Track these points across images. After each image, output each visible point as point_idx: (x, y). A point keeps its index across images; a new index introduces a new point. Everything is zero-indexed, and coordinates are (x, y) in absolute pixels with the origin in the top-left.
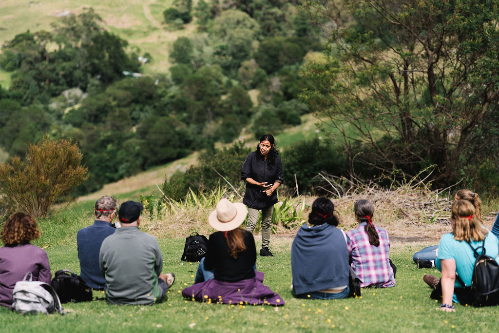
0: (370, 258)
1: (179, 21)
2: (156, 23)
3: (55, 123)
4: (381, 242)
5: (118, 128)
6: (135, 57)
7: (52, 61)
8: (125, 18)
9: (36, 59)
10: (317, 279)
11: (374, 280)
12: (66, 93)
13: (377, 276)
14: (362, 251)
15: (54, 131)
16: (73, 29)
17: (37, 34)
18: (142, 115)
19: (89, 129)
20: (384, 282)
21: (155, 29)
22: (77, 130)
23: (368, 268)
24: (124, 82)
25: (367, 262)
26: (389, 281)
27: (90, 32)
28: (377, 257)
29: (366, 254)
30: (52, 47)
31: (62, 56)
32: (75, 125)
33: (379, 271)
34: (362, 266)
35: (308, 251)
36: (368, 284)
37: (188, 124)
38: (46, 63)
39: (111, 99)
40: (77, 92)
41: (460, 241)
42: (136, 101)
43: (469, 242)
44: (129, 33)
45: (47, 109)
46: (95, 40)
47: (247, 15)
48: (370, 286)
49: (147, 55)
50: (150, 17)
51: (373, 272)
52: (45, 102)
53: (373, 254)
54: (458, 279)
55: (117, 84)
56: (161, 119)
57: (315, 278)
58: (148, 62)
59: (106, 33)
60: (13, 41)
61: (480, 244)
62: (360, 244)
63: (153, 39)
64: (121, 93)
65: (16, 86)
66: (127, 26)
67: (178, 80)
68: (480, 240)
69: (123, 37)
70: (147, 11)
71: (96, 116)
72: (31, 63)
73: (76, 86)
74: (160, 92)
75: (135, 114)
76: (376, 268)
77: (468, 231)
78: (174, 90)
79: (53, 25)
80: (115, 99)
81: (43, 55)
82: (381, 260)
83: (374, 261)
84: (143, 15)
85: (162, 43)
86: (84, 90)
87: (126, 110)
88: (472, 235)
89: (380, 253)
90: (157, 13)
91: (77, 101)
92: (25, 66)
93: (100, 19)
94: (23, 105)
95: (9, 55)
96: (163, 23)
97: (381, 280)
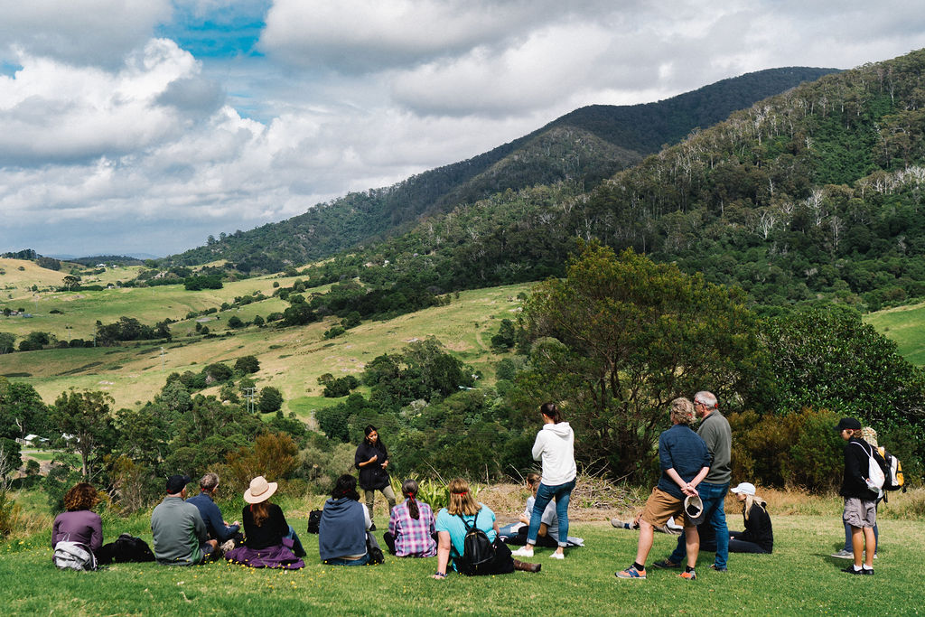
0: (411, 530)
1: (504, 345)
2: (485, 348)
3: (404, 427)
4: (421, 516)
5: (453, 432)
6: (469, 375)
7: (402, 378)
8: (461, 344)
9: (391, 376)
10: (337, 547)
11: (414, 550)
12: (413, 403)
13: (417, 546)
14: (404, 523)
15: (402, 434)
16: (419, 352)
17: (392, 356)
18: (473, 421)
19: (430, 432)
20: (423, 552)
21: (485, 352)
22: (421, 433)
23: (409, 540)
24: (458, 395)
25: (408, 533)
26: (428, 552)
27: (433, 354)
28: (417, 529)
29: (407, 526)
30: (403, 367)
31: (411, 374)
32: (419, 429)
33: (418, 542)
34: (404, 537)
35: (330, 522)
36: (407, 554)
37: (509, 429)
38: (398, 379)
39: (448, 408)
40: (422, 402)
41: (453, 515)
42: (469, 410)
43: (461, 516)
44: (465, 355)
45: (398, 416)
46: (436, 361)
47: (558, 341)
48: (410, 555)
49: (478, 373)
50: (481, 343)
51: (413, 543)
52: (397, 410)
53: (414, 526)
54: (453, 549)
55: (454, 396)
56: (487, 424)
57: (335, 545)
58: (479, 378)
59: (446, 356)
60: (373, 362)
61: (473, 518)
62: (402, 518)
63: (483, 360)
64: (456, 404)
65: (375, 397)
66: (463, 349)
67: (502, 394)
68: (471, 515)
69: (459, 358)
70: (479, 338)
71: (436, 422)
72: (386, 379)
73: (422, 397)
74: (487, 402)
75: (467, 420)
76: (415, 539)
77: (460, 507)
78: (499, 401)
79: (404, 350)
80: (451, 408)
81: (396, 373)
82: (421, 532)
83: (414, 533)
84: (475, 341)
85: (491, 363)
86: (428, 401)
87: (461, 417)
88: (464, 510)
89: (420, 526)
90: (487, 339)
91: (422, 409)
92: (383, 383)
93: (440, 344)
94: (379, 413)
95: (371, 373)
96: (491, 347)
97: (420, 550)
